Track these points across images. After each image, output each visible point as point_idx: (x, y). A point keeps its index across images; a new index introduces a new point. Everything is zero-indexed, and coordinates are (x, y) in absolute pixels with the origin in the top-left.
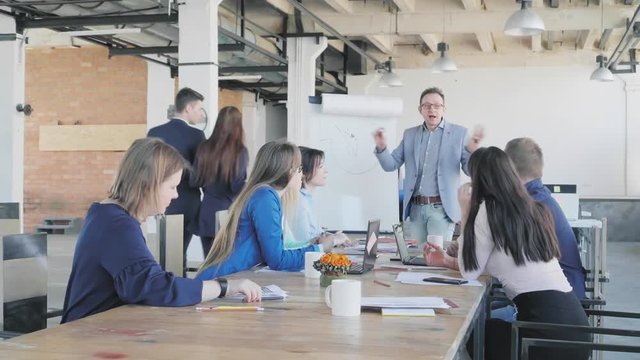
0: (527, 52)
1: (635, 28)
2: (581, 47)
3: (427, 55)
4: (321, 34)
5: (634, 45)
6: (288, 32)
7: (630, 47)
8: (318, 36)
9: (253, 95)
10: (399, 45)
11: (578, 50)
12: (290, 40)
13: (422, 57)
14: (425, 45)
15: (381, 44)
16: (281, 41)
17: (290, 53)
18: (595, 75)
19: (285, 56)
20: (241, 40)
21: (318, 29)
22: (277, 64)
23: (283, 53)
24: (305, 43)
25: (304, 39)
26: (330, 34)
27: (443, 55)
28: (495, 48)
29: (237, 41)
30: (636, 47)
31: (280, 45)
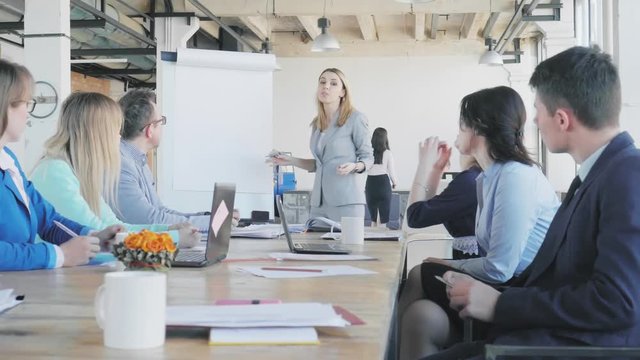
0: (411, 41)
1: (523, 10)
2: (465, 37)
3: (306, 43)
4: (193, 14)
5: (519, 34)
6: (156, 11)
7: (514, 36)
8: (188, 16)
9: (122, 84)
10: (276, 32)
11: (463, 40)
12: (158, 21)
13: (301, 45)
14: (305, 31)
15: (258, 30)
16: (148, 21)
17: (158, 33)
18: (483, 58)
19: (153, 38)
20: (101, 15)
21: (190, 7)
22: (144, 46)
23: (150, 34)
24: (174, 23)
25: (174, 19)
26: (203, 15)
27: (323, 32)
28: (377, 36)
29: (97, 16)
30: (521, 36)
31: (147, 26)
